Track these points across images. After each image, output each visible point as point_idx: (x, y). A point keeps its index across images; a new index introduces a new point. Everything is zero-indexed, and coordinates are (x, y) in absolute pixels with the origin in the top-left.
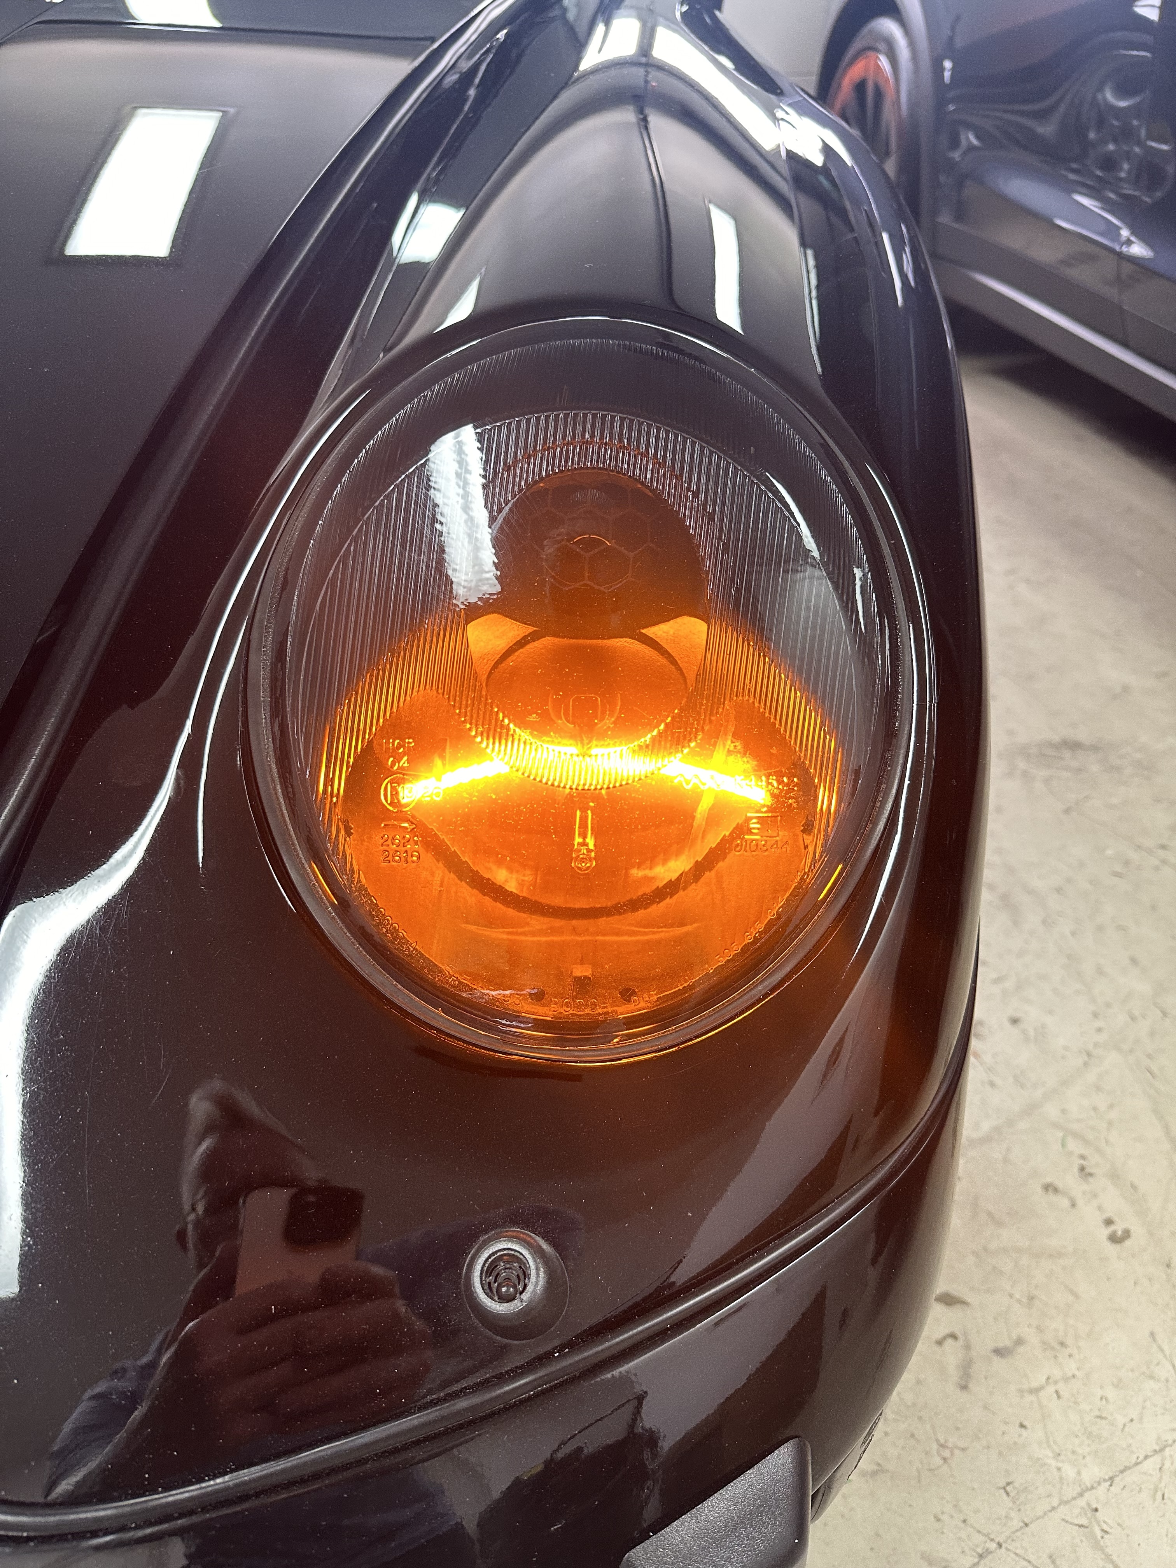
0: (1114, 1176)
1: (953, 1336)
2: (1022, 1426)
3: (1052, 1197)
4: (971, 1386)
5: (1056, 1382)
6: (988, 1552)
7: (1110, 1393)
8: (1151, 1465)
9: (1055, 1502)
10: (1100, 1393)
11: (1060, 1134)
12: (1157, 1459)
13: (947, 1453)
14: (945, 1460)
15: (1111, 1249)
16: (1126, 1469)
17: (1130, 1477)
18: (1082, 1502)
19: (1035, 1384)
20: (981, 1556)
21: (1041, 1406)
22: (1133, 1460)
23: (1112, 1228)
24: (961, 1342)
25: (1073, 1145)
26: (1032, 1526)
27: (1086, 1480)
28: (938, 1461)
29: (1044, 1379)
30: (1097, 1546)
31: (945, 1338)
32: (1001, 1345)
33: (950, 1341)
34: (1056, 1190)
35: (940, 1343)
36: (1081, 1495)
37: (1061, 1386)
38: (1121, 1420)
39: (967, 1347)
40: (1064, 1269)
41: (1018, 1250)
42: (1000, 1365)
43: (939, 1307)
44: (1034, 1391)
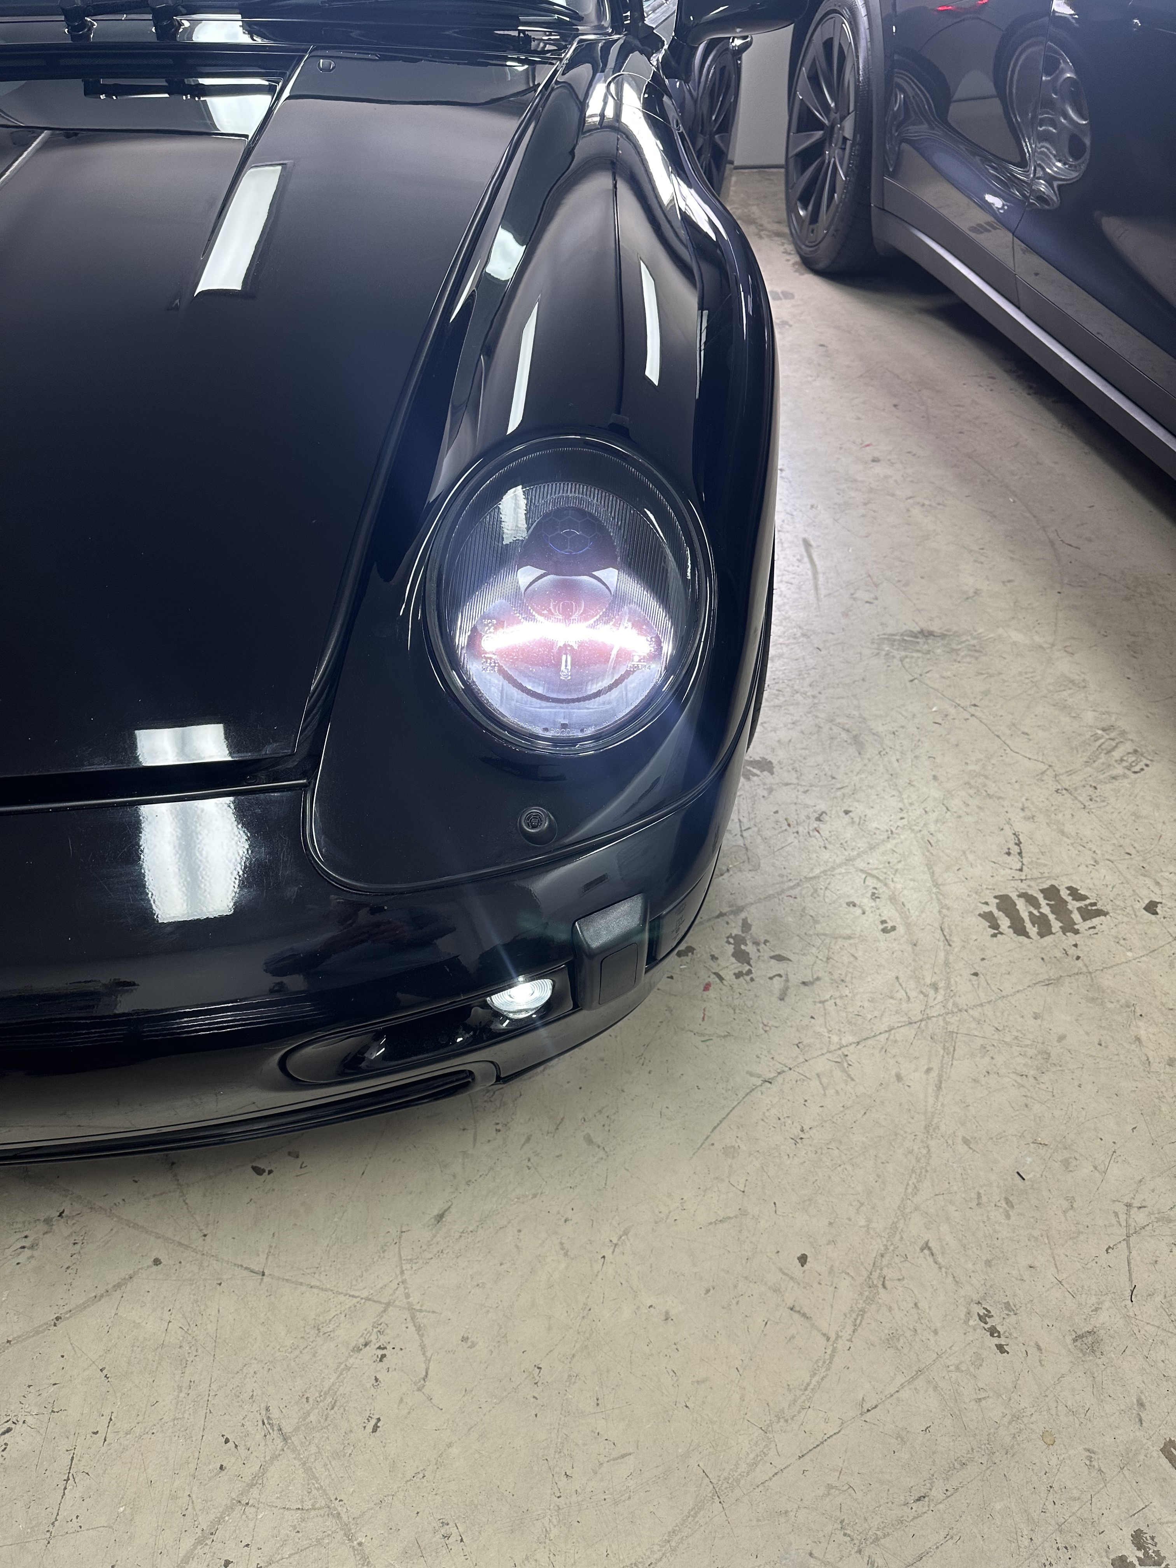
0: (893, 899)
1: (780, 976)
2: (812, 1017)
3: (851, 909)
4: (786, 999)
5: (835, 999)
6: (784, 1071)
7: (866, 1004)
8: (882, 1038)
9: (825, 1051)
10: (860, 1004)
11: (864, 876)
12: (887, 1035)
13: (767, 1029)
14: (766, 1031)
15: (881, 936)
16: (868, 1038)
17: (870, 1042)
18: (840, 1052)
19: (823, 999)
20: (779, 1073)
21: (825, 1009)
22: (873, 1034)
23: (885, 925)
24: (784, 978)
25: (871, 882)
26: (810, 1062)
27: (844, 1043)
28: (762, 1032)
29: (828, 997)
30: (844, 1071)
31: (774, 976)
32: (805, 980)
33: (777, 978)
34: (854, 905)
35: (771, 978)
36: (840, 1049)
37: (838, 1001)
38: (869, 1017)
39: (787, 981)
40: (851, 944)
41: (825, 935)
42: (804, 990)
43: (773, 961)
44: (822, 1002)
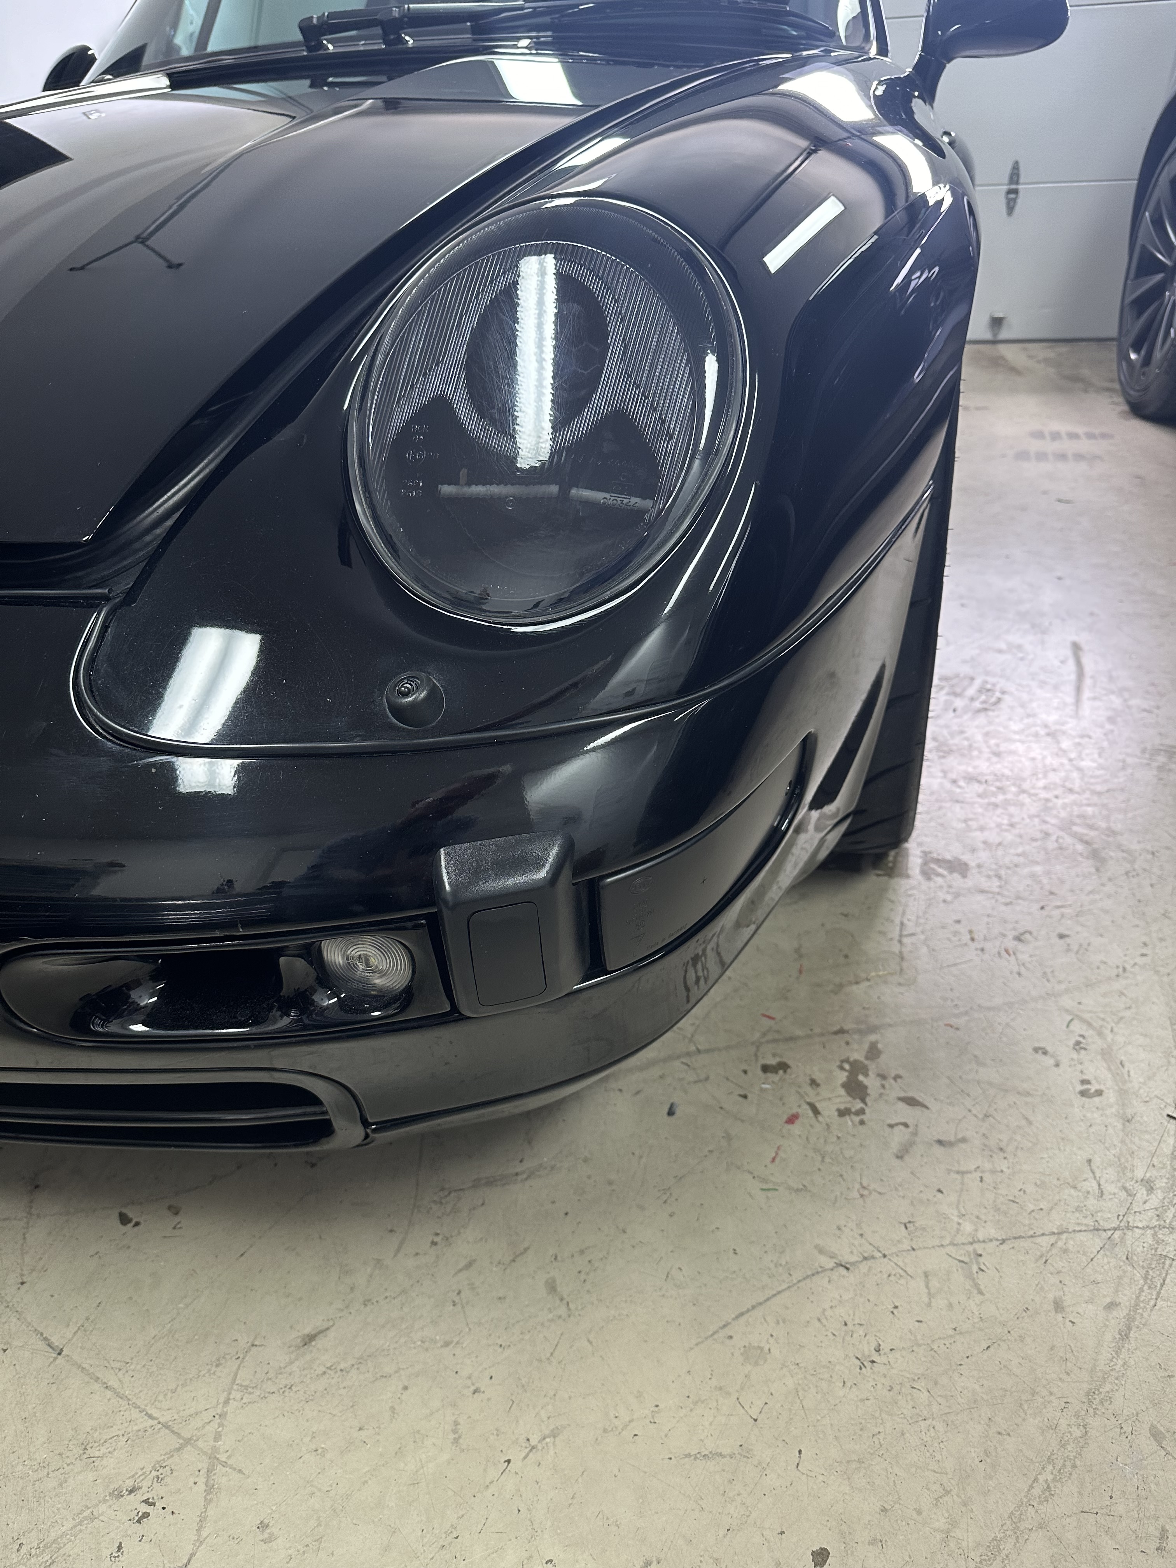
0: (1106, 1054)
1: (906, 1125)
2: (940, 1191)
3: (1040, 1056)
4: (906, 1158)
5: (983, 1172)
6: (873, 1257)
7: (1030, 1189)
8: (1045, 1241)
9: (947, 1241)
10: (1020, 1186)
11: (1069, 1018)
12: (1053, 1239)
13: (866, 1192)
14: (862, 1196)
15: (1078, 1100)
16: (1020, 1237)
17: (1022, 1243)
18: (970, 1248)
19: (962, 1169)
20: (865, 1258)
21: (963, 1184)
22: (1031, 1233)
23: (1086, 1087)
24: (911, 1129)
25: (1077, 1027)
26: (919, 1253)
27: (981, 1236)
28: (857, 1196)
29: (973, 1167)
30: (970, 1276)
31: (897, 1124)
32: (942, 1138)
33: (901, 1127)
34: (1045, 1053)
35: (891, 1126)
36: (971, 1243)
37: (987, 1175)
38: (1031, 1207)
39: (915, 1134)
40: (1027, 1103)
41: (990, 1084)
42: (938, 1150)
43: (901, 1105)
44: (963, 1173)
